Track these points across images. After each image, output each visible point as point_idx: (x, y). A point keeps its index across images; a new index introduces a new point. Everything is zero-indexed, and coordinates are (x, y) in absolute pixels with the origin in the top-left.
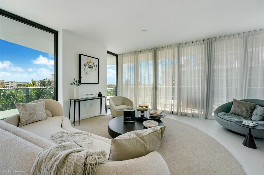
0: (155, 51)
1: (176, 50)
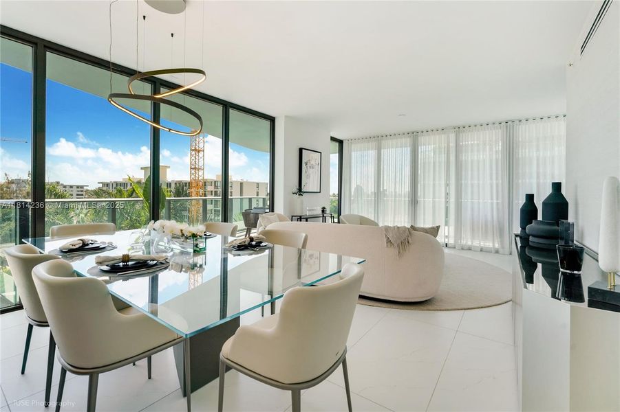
0: (415, 136)
1: (452, 136)
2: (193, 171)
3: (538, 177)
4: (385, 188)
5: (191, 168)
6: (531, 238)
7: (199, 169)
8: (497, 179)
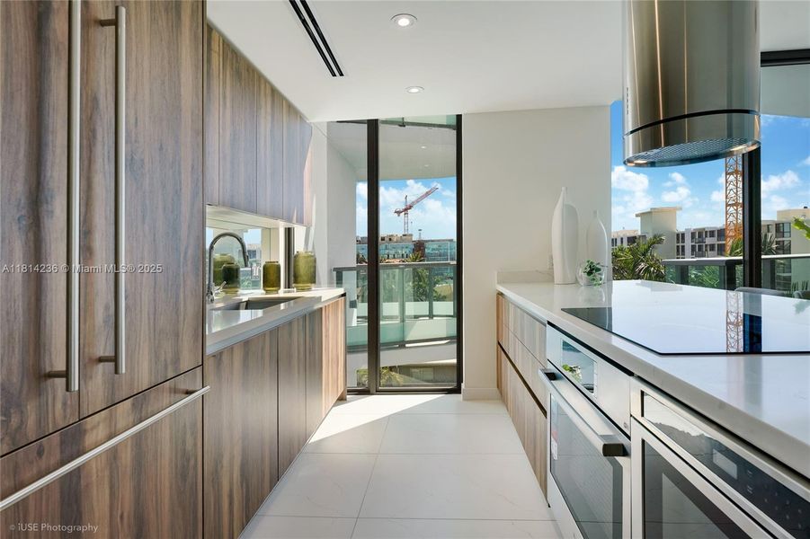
5: (727, 205)
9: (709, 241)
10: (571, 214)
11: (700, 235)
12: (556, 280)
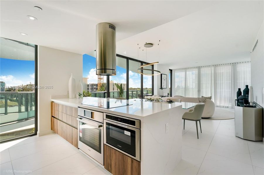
2: (99, 80)
3: (244, 80)
4: (188, 85)
5: (98, 79)
6: (240, 100)
7: (101, 79)
8: (229, 81)
9: (95, 87)
10: (74, 80)
11: (92, 85)
12: (70, 98)
